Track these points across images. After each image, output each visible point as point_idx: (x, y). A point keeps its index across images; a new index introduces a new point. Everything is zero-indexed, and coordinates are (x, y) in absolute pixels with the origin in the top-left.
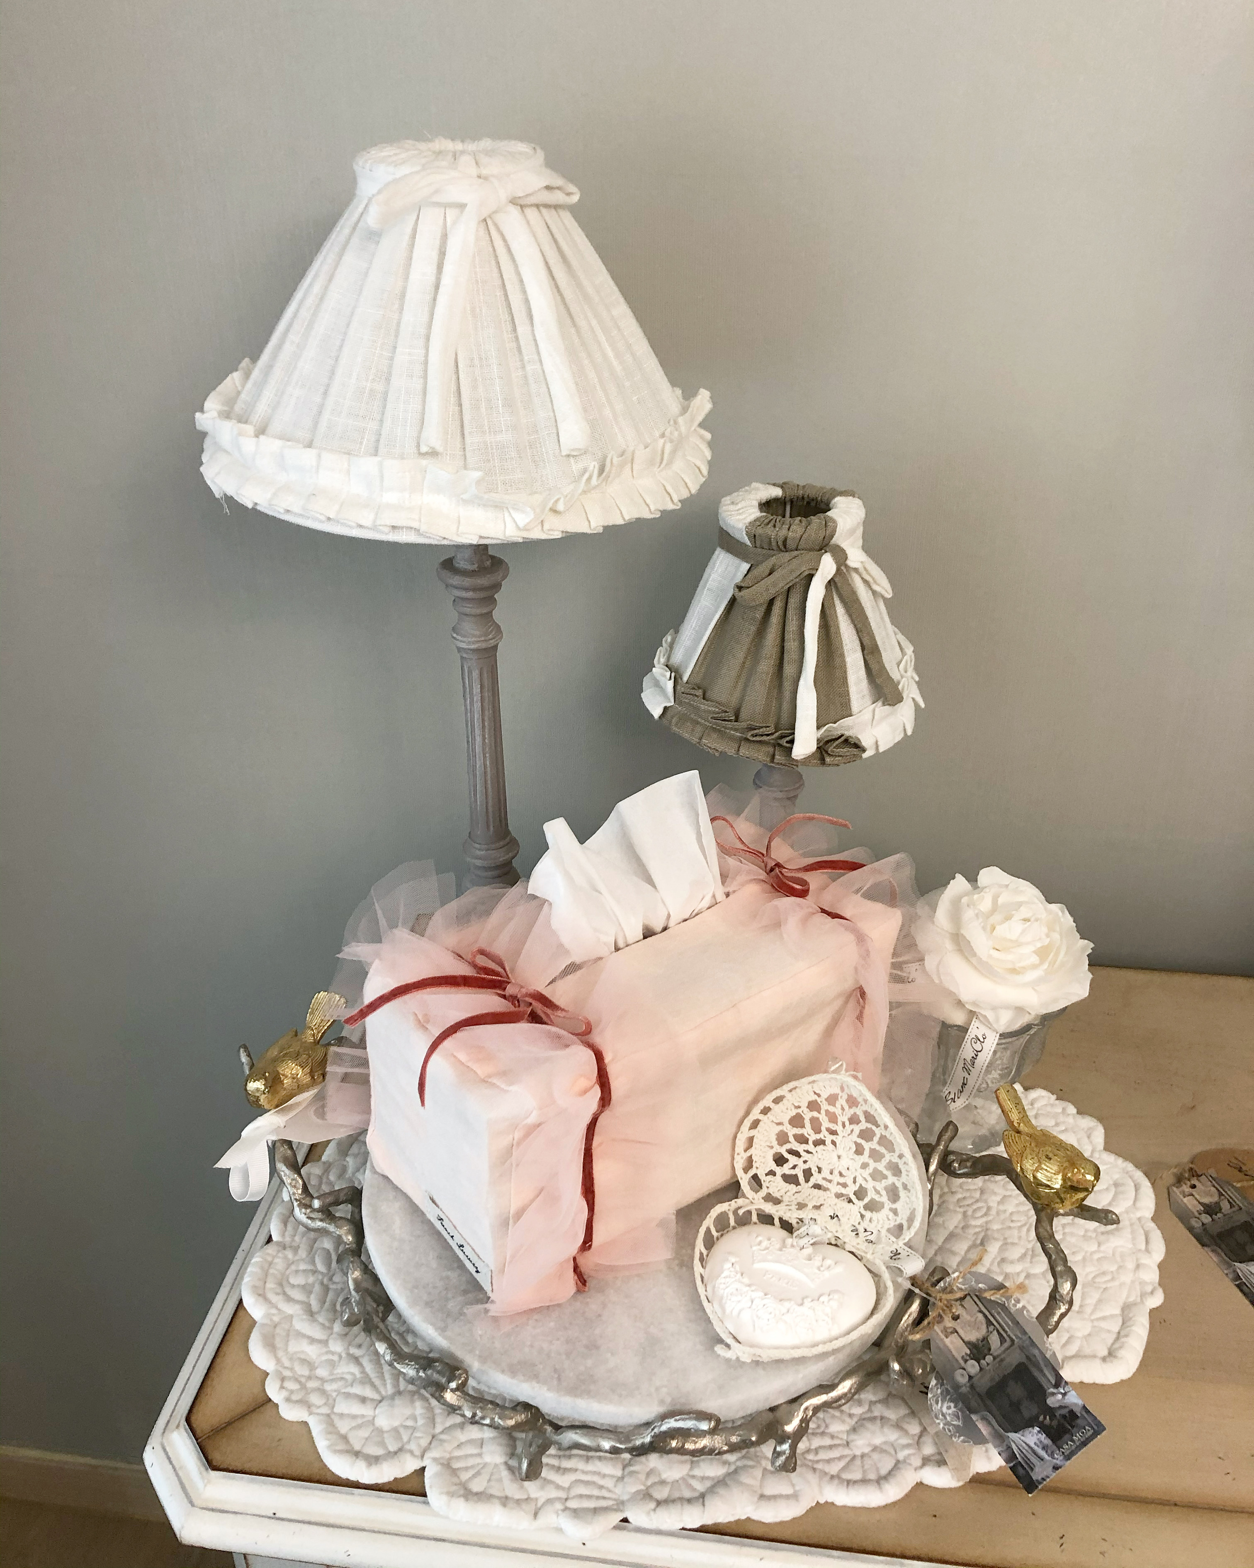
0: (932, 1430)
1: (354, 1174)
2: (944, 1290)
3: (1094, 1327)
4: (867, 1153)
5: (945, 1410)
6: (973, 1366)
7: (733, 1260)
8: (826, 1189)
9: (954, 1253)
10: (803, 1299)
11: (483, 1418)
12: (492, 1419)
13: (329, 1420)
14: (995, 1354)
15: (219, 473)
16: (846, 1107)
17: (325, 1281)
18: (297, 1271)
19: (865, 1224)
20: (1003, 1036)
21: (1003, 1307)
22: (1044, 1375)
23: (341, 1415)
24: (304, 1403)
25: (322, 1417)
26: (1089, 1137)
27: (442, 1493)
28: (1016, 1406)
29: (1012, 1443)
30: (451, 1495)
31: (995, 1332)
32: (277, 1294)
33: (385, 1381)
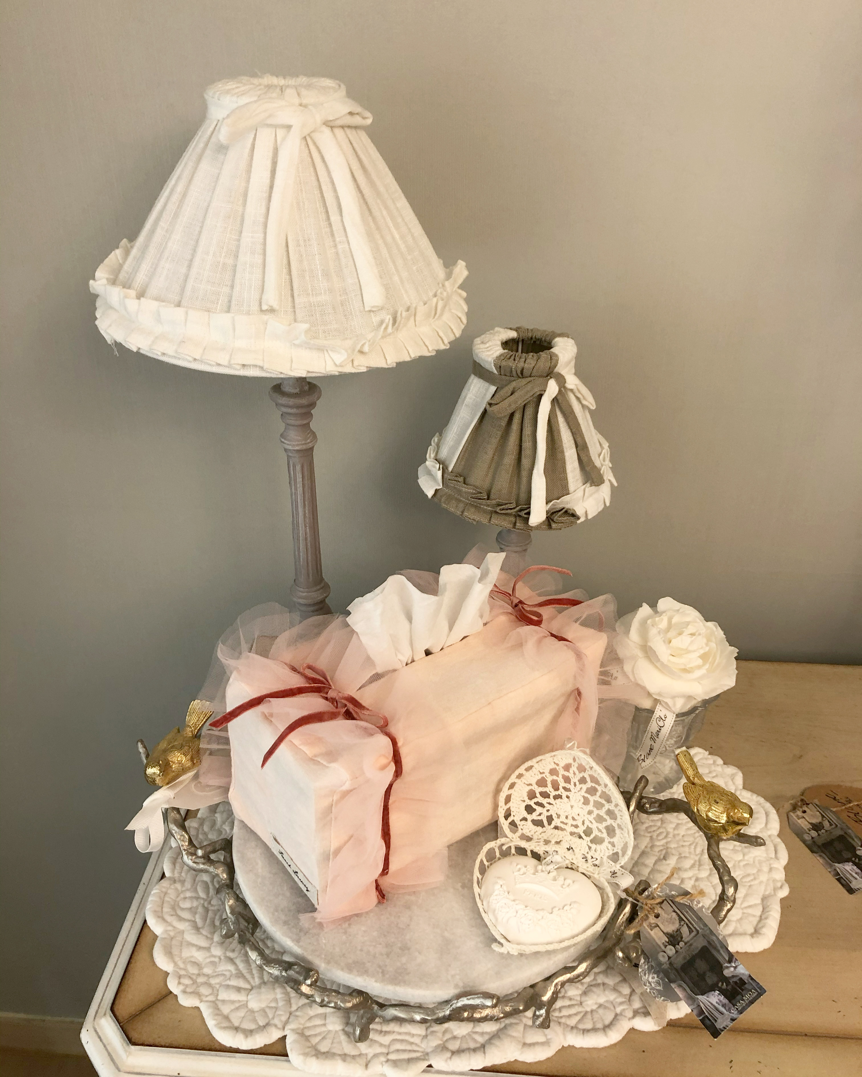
0: (638, 991)
1: (221, 826)
2: (648, 897)
3: (743, 913)
4: (592, 803)
5: (650, 980)
6: (671, 950)
7: (501, 883)
8: (563, 830)
9: (646, 866)
10: (552, 909)
11: (329, 1002)
12: (336, 1003)
13: (215, 1005)
14: (686, 941)
15: (110, 326)
16: (577, 772)
17: (206, 905)
18: (185, 898)
19: (591, 853)
20: (678, 716)
21: (690, 908)
22: (721, 954)
23: (223, 1001)
24: (196, 994)
25: (209, 1004)
26: (732, 780)
27: (300, 1054)
28: (702, 977)
29: (701, 1003)
30: (306, 1055)
31: (685, 925)
32: (172, 915)
33: (253, 975)
